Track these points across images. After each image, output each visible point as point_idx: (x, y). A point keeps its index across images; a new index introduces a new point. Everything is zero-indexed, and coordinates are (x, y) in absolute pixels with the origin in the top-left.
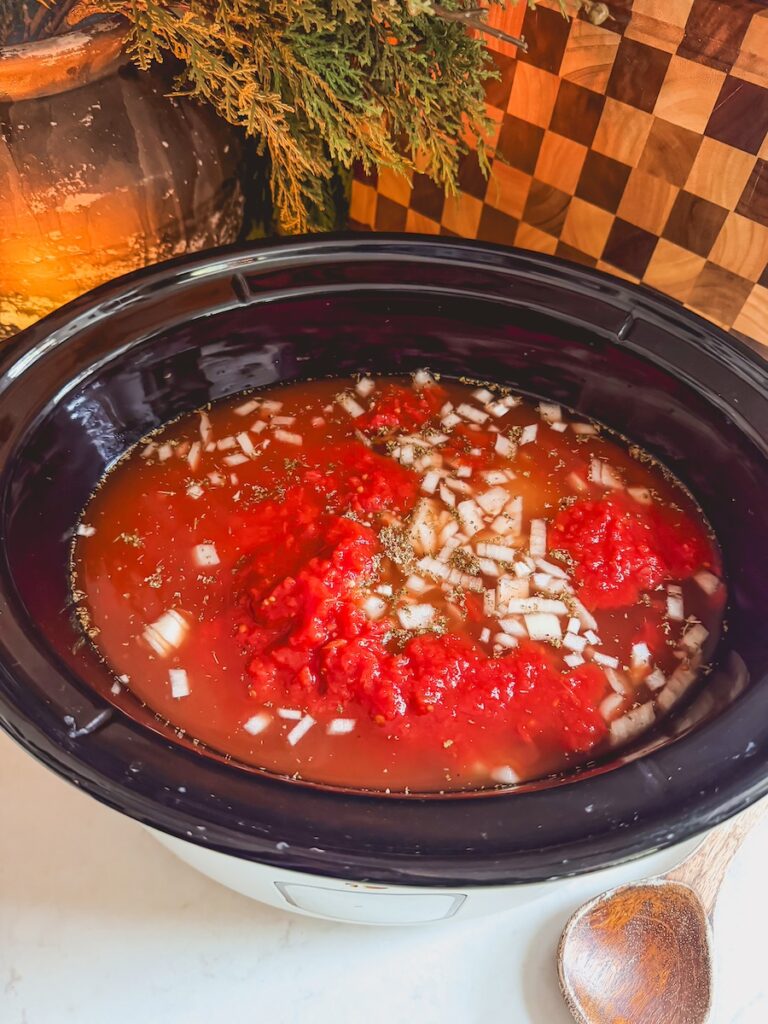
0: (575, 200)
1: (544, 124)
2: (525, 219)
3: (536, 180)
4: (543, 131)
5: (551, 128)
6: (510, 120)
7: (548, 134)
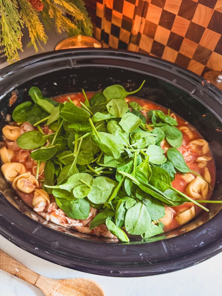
0: (214, 53)
1: (205, 26)
2: (193, 58)
3: (200, 45)
4: (205, 28)
5: (208, 28)
6: (192, 24)
7: (207, 29)
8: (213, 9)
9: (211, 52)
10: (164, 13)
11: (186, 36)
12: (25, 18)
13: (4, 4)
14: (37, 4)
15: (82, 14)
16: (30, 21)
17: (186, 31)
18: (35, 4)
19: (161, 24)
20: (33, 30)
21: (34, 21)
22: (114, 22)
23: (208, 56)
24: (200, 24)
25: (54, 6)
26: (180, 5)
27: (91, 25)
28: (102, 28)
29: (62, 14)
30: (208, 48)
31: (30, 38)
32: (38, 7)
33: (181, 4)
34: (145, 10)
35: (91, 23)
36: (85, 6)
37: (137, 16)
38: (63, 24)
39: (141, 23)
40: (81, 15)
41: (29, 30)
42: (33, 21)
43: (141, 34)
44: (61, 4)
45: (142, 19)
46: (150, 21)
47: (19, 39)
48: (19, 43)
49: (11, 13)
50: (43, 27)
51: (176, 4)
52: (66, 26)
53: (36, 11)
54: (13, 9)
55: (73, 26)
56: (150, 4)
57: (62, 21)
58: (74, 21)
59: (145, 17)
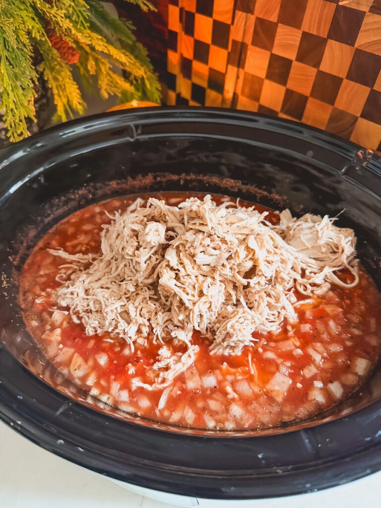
0: (360, 119)
1: (343, 75)
3: (336, 109)
4: (342, 79)
5: (347, 78)
6: (321, 74)
7: (345, 81)
8: (353, 46)
9: (356, 119)
10: (274, 59)
11: (312, 95)
12: (48, 75)
13: (7, 48)
14: (68, 53)
15: (142, 69)
16: (56, 79)
17: (311, 86)
18: (65, 53)
19: (269, 76)
20: (61, 93)
21: (63, 78)
22: (196, 80)
23: (351, 126)
24: (334, 73)
25: (97, 56)
26: (298, 44)
27: (158, 86)
28: (178, 90)
29: (109, 68)
30: (349, 111)
31: (56, 106)
32: (70, 57)
33: (299, 42)
34: (243, 56)
35: (157, 82)
36: (148, 56)
37: (230, 67)
38: (111, 84)
39: (238, 77)
40: (140, 69)
41: (54, 93)
42: (61, 79)
43: (238, 96)
44: (106, 51)
45: (238, 72)
46: (252, 73)
47: (30, 102)
48: (31, 108)
49: (17, 60)
50: (79, 88)
51: (292, 42)
52: (116, 87)
53: (67, 64)
54: (22, 54)
55: (127, 86)
56: (250, 47)
57: (110, 79)
58: (130, 79)
59: (243, 68)
